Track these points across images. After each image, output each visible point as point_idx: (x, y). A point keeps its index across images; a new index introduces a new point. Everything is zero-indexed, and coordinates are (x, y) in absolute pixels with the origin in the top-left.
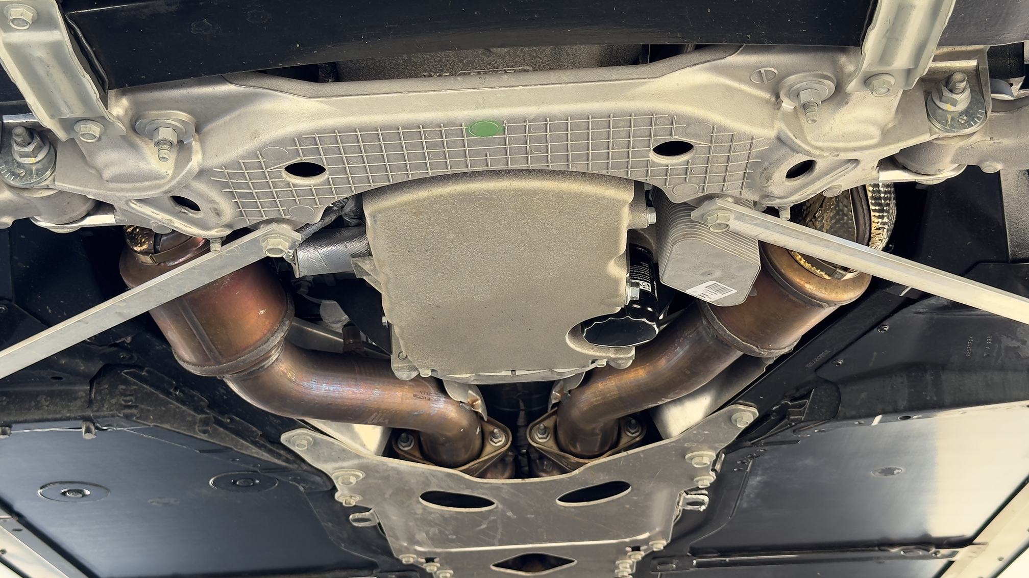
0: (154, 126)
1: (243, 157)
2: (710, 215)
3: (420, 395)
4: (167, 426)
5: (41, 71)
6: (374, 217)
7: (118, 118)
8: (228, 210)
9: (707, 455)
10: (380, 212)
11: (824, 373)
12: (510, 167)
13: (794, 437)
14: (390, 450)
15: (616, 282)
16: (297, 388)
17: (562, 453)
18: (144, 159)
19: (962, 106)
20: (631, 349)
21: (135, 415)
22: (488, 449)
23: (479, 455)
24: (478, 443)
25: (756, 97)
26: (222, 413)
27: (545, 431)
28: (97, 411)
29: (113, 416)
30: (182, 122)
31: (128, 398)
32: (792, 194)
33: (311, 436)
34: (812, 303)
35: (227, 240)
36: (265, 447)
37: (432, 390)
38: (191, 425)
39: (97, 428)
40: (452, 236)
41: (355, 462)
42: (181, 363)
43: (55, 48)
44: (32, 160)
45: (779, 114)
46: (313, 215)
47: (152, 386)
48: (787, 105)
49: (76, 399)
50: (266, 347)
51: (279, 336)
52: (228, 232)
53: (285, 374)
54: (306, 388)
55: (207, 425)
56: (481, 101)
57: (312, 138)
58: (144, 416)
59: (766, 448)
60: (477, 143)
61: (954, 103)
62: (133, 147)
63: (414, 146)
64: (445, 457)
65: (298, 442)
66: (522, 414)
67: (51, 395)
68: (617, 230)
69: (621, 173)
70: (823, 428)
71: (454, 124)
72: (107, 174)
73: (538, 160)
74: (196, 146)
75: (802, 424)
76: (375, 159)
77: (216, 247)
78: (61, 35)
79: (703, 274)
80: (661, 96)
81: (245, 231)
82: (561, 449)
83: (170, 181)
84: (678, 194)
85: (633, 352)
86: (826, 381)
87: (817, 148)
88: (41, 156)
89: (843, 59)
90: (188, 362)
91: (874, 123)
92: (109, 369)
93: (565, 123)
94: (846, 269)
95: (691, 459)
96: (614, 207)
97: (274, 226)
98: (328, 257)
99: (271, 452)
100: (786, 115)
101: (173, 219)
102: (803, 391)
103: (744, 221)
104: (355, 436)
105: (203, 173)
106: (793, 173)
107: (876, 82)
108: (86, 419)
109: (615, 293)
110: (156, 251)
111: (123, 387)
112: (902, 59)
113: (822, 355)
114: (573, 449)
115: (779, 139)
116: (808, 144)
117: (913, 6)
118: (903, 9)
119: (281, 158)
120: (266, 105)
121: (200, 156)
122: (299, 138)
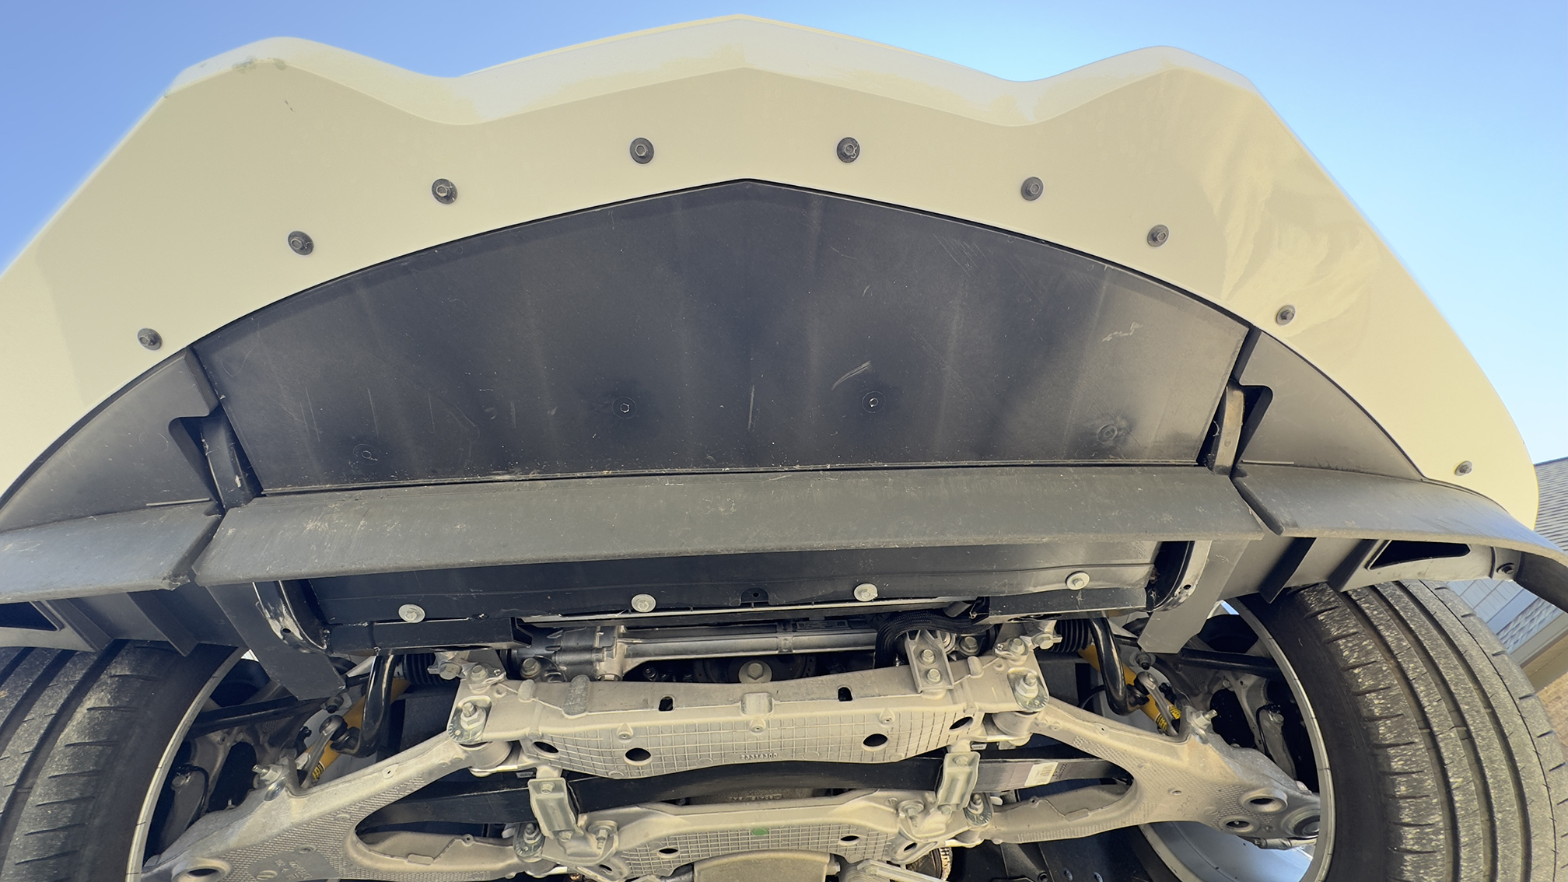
0: (597, 829)
1: (639, 847)
2: (867, 868)
5: (550, 811)
6: (699, 872)
7: (581, 827)
8: (626, 872)
10: (703, 870)
12: (770, 848)
18: (589, 846)
19: (980, 811)
25: (888, 811)
30: (611, 826)
32: (907, 858)
40: (738, 881)
43: (560, 802)
44: (533, 842)
45: (899, 820)
46: (669, 872)
48: (902, 815)
52: (625, 880)
56: (758, 817)
57: (674, 836)
60: (755, 838)
61: (977, 810)
62: (585, 840)
63: (724, 840)
68: (821, 877)
69: (825, 850)
71: (745, 830)
72: (568, 852)
73: (784, 845)
74: (616, 838)
76: (704, 847)
78: (564, 795)
80: (843, 814)
81: (634, 880)
83: (602, 857)
84: (851, 859)
87: (918, 838)
88: (537, 839)
89: (927, 795)
91: (942, 823)
93: (798, 829)
96: (821, 865)
100: (902, 820)
101: (597, 875)
103: (883, 870)
105: (618, 854)
106: (907, 849)
107: (943, 809)
112: (955, 800)
115: (900, 833)
116: (914, 836)
117: (958, 780)
118: (953, 781)
119: (658, 847)
120: (653, 819)
121: (617, 844)
122: (669, 838)
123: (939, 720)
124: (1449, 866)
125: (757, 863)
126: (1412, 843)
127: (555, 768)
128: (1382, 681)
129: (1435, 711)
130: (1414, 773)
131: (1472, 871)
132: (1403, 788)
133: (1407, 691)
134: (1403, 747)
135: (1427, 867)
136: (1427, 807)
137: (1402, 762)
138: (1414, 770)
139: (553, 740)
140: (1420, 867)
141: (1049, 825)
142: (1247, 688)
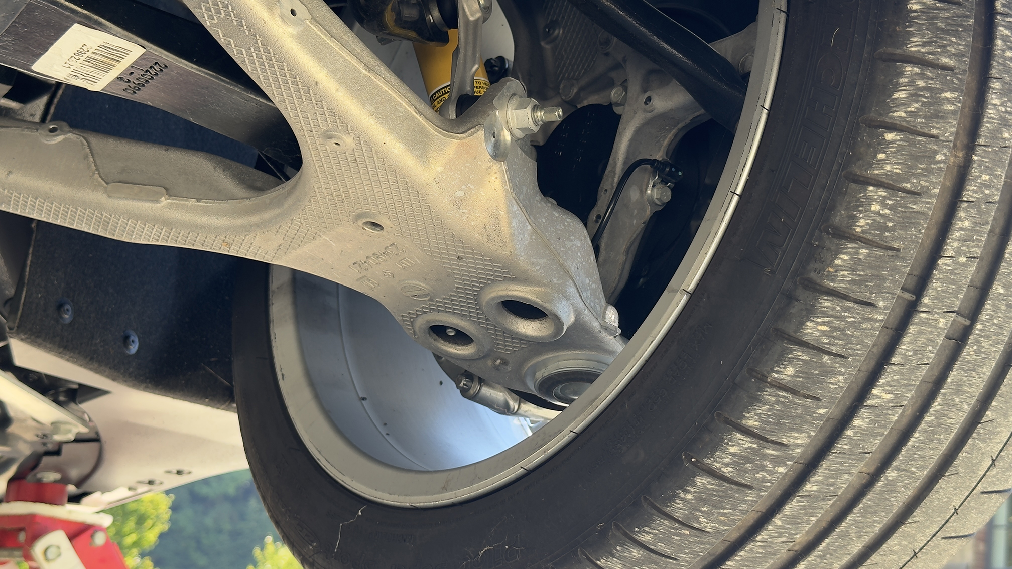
124: (751, 518)
126: (727, 460)
128: (916, 176)
129: (952, 272)
130: (829, 353)
131: (780, 535)
132: (790, 371)
133: (939, 216)
134: (851, 304)
135: (718, 506)
136: (800, 417)
137: (826, 328)
138: (834, 349)
140: (704, 502)
141: (58, 189)
142: (649, 115)
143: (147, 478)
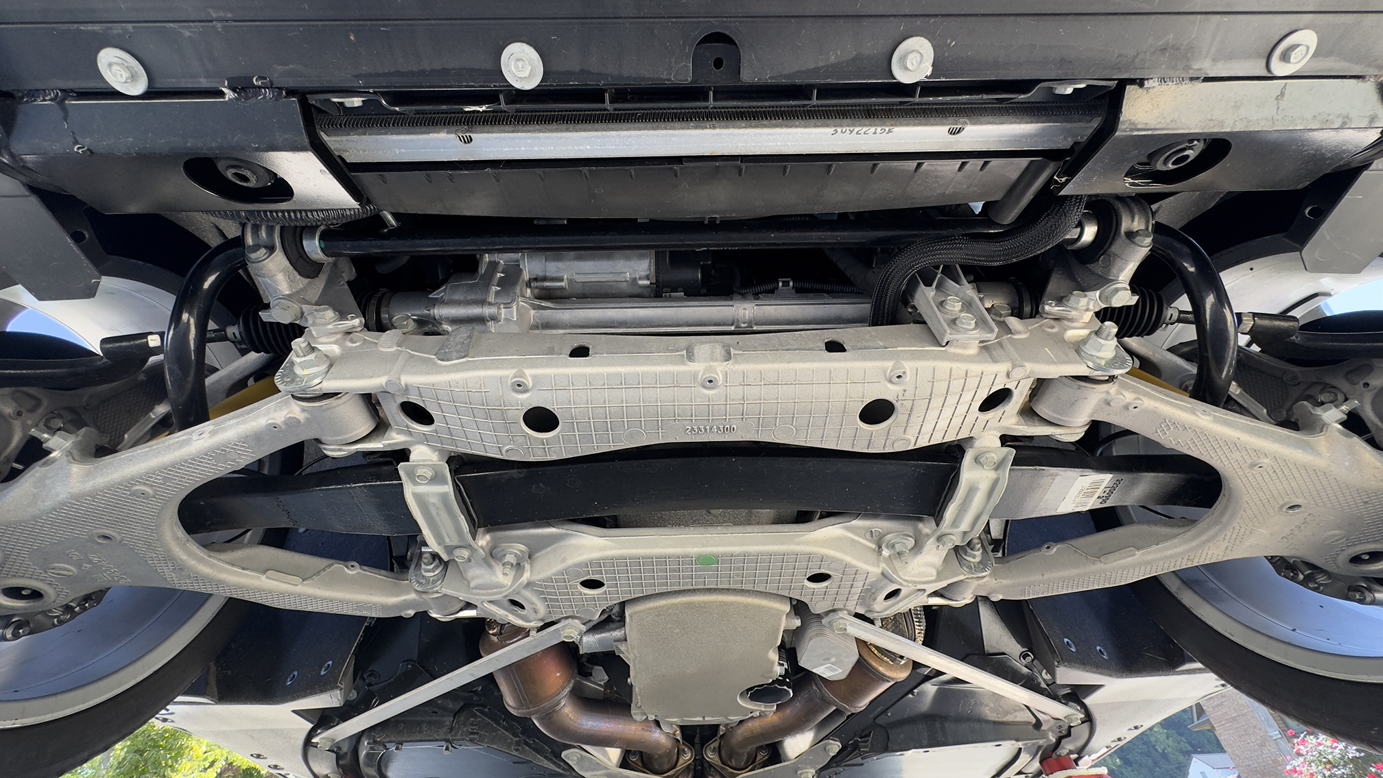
0: (503, 553)
1: (555, 575)
2: (834, 622)
3: (646, 728)
4: (495, 746)
5: (433, 511)
6: (631, 616)
7: (482, 547)
8: (542, 609)
9: (811, 772)
10: (635, 614)
11: (880, 721)
12: (719, 586)
13: (861, 762)
14: (624, 764)
15: (773, 663)
16: (574, 724)
17: (724, 766)
18: (495, 574)
19: (978, 559)
20: (773, 706)
21: (476, 739)
22: (681, 761)
23: (675, 767)
24: (675, 756)
25: (868, 547)
26: (529, 737)
27: (714, 751)
28: (454, 736)
29: (463, 740)
30: (521, 551)
31: (474, 727)
32: (886, 610)
33: (579, 754)
34: (882, 678)
35: (540, 629)
36: (552, 760)
37: (653, 725)
38: (509, 746)
39: (453, 746)
40: (678, 630)
41: (604, 772)
42: (507, 706)
43: (444, 496)
44: (432, 574)
45: (881, 558)
46: (594, 614)
47: (489, 718)
48: (886, 553)
49: (443, 726)
50: (558, 698)
51: (568, 689)
52: (542, 624)
53: (568, 715)
54: (579, 724)
55: (519, 746)
56: (705, 542)
57: (597, 563)
58: (481, 740)
59: (845, 768)
60: (701, 570)
61: (974, 557)
62: (490, 566)
63: (661, 570)
64: (657, 767)
65: (571, 758)
66: (698, 736)
67: (430, 723)
68: (778, 630)
69: (784, 593)
70: (879, 756)
71: (688, 557)
72: (472, 584)
73: (737, 583)
74: (527, 567)
75: (868, 754)
76: (637, 578)
77: (533, 633)
78: (448, 488)
79: (824, 660)
80: (815, 543)
81: (553, 623)
82: (723, 763)
83: (508, 589)
84: (817, 607)
85: (775, 707)
86: (880, 725)
87: (905, 581)
88: (437, 572)
89: (921, 525)
90: (510, 706)
91: (934, 566)
92: (467, 706)
93: (756, 558)
94: (902, 657)
95: (801, 774)
96: (777, 614)
97: (570, 621)
98: (600, 640)
99: (555, 763)
100: (884, 558)
101: (509, 614)
102: (867, 732)
103: (854, 627)
104: (606, 755)
105: (529, 585)
106: (888, 597)
107: (945, 539)
108: (447, 741)
109: (771, 670)
110: (501, 634)
111: (472, 719)
112: (965, 524)
113: (879, 709)
114: (730, 764)
115: (883, 574)
116: (900, 578)
117: (978, 489)
118: (972, 490)
119: (579, 576)
120: (573, 541)
121: (529, 573)
122: (591, 563)
123: (972, 383)
125: (701, 607)
127: (434, 448)
139: (422, 397)
141: (1074, 572)
142: (1375, 391)
143: (1116, 738)
